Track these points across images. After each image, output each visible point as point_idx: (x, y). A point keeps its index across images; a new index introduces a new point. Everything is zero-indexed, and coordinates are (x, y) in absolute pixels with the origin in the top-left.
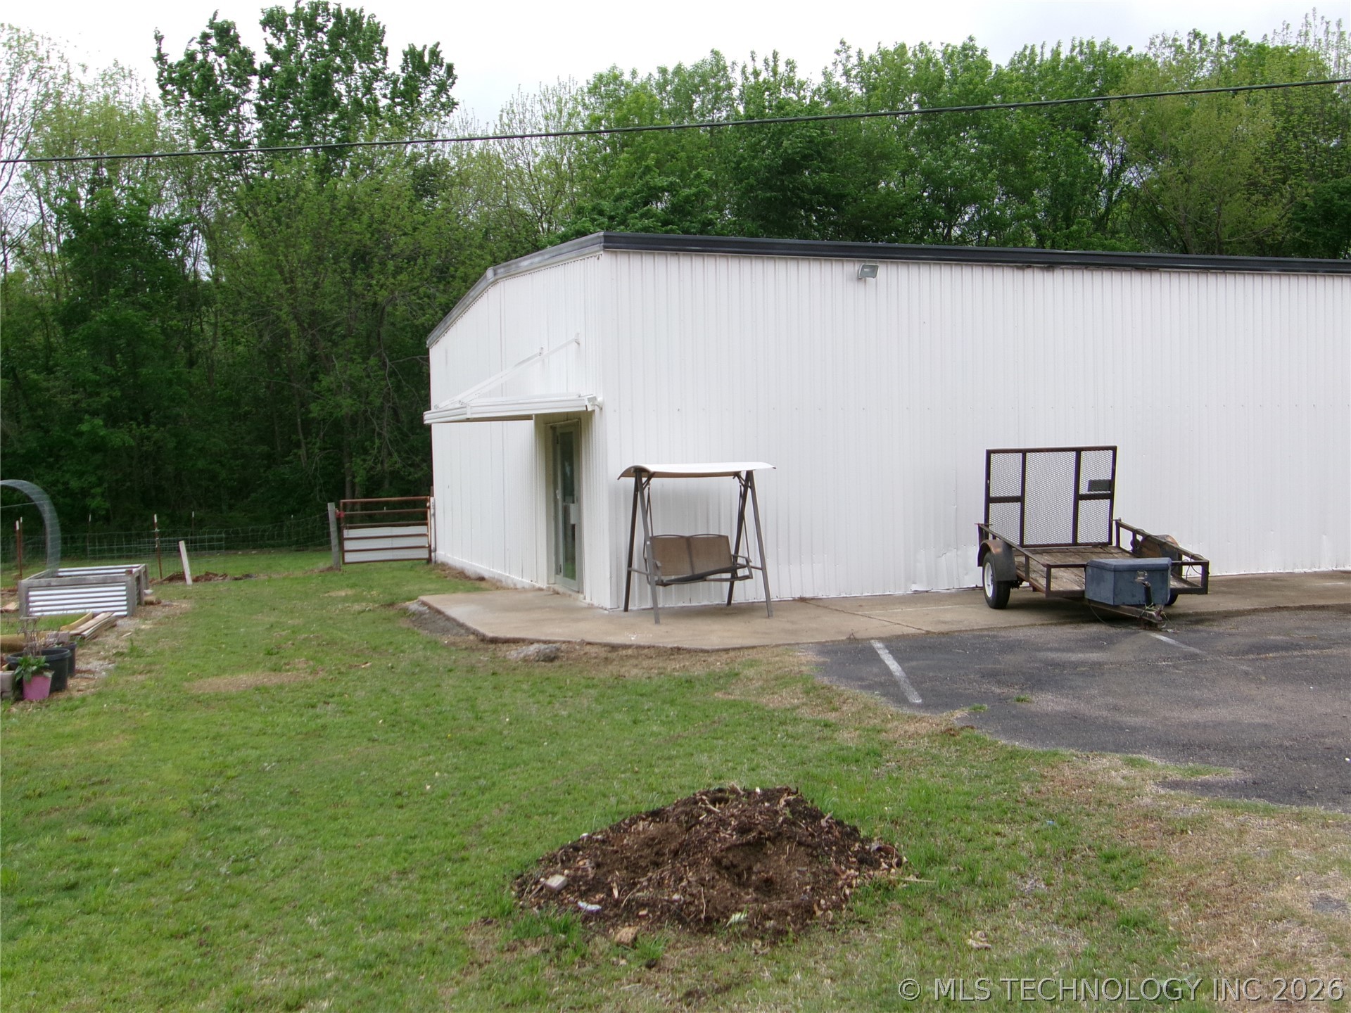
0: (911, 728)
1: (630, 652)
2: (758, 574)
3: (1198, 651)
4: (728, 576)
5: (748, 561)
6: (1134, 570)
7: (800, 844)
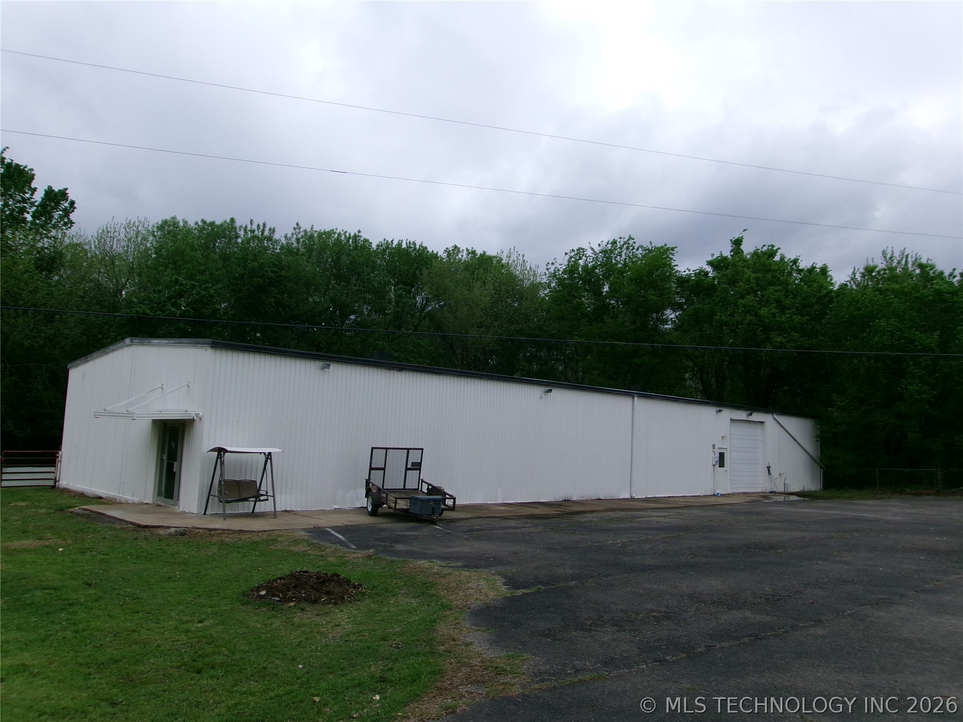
0: (355, 556)
1: (218, 532)
2: (271, 499)
3: (450, 532)
4: (254, 499)
5: (267, 492)
6: (428, 500)
7: (336, 582)
